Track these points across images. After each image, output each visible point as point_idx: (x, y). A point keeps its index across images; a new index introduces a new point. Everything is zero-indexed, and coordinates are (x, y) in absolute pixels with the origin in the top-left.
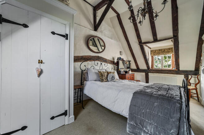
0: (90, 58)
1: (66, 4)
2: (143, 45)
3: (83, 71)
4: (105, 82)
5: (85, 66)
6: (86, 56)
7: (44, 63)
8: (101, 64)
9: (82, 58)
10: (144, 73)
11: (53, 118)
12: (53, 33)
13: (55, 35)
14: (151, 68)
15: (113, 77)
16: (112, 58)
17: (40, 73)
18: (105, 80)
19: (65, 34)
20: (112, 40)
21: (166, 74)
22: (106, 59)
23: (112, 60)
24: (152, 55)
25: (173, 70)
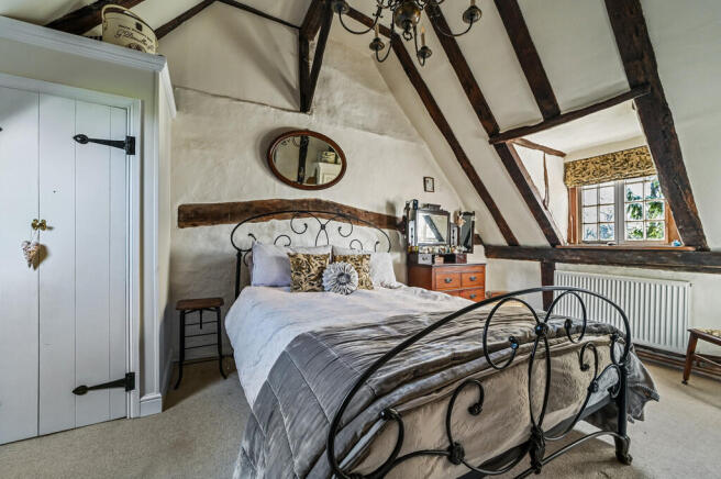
0: (279, 207)
1: (130, 46)
2: (508, 142)
3: (243, 253)
4: (309, 291)
5: (250, 235)
6: (263, 202)
7: (50, 228)
8: (323, 227)
9: (247, 211)
10: (539, 263)
11: (81, 391)
12: (83, 139)
13: (90, 143)
14: (569, 241)
15: (341, 275)
16: (384, 204)
17: (38, 256)
18: (306, 286)
19: (124, 139)
20: (385, 138)
21: (637, 270)
22: (355, 210)
23: (384, 212)
24: (569, 183)
25: (669, 252)
